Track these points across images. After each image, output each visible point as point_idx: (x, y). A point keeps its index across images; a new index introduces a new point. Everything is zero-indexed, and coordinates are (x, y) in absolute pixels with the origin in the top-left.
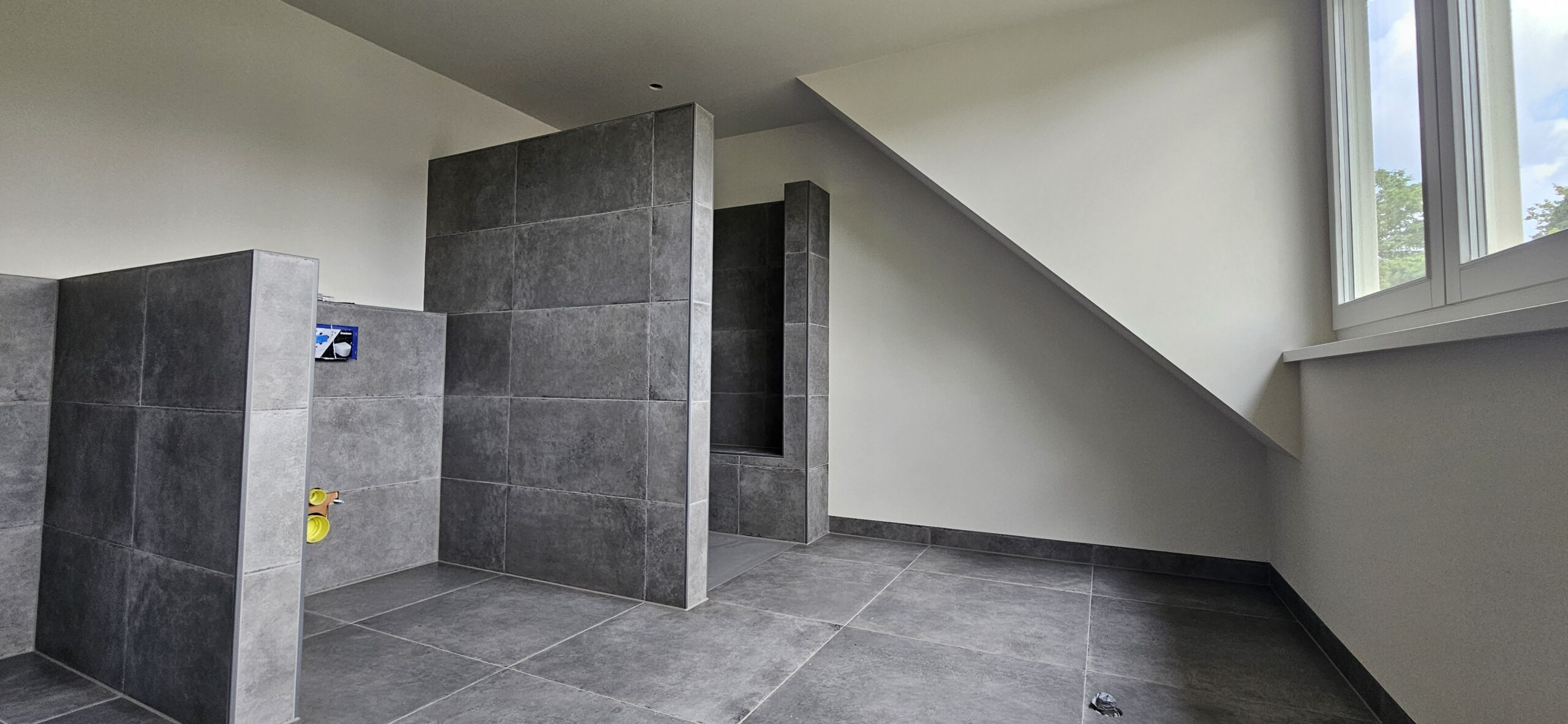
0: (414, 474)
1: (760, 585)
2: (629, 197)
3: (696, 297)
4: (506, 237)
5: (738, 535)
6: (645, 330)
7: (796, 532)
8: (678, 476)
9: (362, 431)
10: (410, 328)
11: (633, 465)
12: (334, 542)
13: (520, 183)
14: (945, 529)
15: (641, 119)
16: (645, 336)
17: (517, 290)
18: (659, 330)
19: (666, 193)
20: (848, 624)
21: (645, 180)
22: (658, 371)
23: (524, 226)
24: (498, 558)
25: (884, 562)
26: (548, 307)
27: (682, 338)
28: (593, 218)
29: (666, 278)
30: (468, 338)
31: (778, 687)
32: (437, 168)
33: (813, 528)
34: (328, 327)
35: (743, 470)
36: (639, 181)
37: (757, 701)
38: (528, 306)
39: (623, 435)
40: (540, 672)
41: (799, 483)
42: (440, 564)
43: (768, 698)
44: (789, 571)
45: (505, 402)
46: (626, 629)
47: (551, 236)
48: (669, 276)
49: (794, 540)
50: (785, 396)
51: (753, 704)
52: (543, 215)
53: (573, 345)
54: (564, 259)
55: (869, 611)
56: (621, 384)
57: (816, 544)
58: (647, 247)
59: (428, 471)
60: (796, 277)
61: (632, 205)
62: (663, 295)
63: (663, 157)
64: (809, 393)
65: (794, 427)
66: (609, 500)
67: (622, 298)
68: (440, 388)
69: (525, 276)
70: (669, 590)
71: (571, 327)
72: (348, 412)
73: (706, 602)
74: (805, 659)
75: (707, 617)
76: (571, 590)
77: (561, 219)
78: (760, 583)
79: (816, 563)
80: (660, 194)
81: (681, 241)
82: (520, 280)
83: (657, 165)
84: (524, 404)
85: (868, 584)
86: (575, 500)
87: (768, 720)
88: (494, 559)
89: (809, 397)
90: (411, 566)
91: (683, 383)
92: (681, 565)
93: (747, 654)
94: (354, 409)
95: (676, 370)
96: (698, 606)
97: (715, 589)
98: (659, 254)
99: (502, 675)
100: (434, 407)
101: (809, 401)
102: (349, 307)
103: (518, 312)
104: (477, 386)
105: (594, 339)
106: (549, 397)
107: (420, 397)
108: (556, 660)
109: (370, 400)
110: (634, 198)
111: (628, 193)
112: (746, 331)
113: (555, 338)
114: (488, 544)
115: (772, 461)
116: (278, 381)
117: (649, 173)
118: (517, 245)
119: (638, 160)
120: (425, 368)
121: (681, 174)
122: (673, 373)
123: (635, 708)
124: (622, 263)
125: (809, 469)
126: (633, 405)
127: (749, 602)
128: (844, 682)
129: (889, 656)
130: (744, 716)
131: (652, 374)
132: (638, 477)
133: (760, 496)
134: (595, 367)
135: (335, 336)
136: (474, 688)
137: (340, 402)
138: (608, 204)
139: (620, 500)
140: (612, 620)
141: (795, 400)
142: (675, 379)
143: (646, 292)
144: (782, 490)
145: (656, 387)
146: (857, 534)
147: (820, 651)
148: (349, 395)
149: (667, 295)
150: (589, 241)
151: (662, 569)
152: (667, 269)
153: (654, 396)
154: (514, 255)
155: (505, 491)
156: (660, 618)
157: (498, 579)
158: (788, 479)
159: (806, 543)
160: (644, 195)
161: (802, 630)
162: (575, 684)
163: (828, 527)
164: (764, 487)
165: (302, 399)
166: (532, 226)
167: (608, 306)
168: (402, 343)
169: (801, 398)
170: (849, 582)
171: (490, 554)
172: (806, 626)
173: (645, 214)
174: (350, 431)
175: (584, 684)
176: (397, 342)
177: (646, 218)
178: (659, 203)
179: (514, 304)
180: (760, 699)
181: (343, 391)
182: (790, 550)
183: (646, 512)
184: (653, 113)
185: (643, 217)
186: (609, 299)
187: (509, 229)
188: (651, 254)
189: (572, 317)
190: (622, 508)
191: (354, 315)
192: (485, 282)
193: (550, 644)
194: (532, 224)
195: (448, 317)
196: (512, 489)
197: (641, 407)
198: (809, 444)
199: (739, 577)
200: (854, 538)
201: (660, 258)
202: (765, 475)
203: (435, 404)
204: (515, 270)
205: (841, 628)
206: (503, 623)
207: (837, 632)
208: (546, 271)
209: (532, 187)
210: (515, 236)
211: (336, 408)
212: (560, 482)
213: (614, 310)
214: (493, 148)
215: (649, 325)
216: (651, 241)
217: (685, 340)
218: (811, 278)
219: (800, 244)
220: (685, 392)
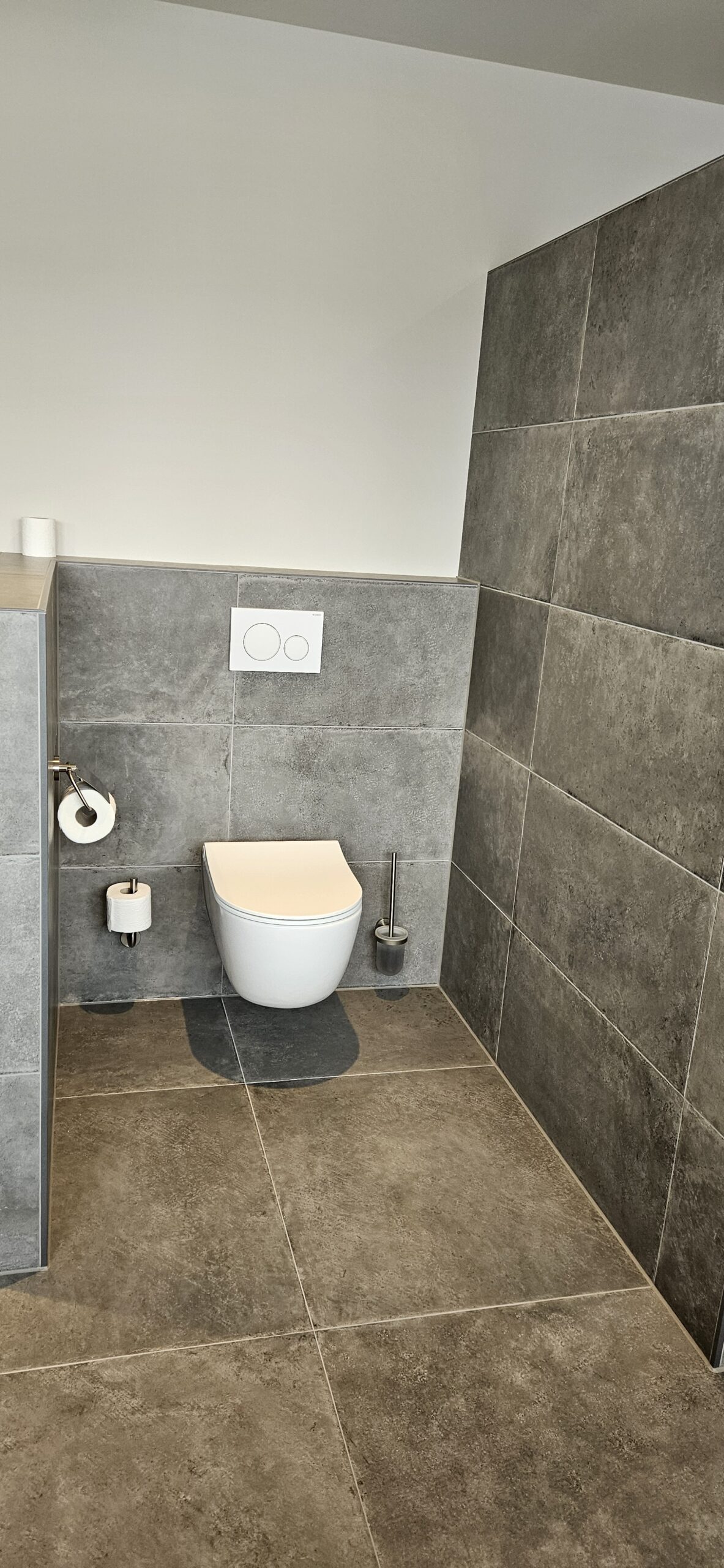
4: (559, 445)
9: (331, 779)
10: (414, 613)
11: (673, 1011)
17: (561, 565)
23: (586, 426)
24: (492, 1032)
26: (596, 612)
30: (497, 640)
38: (570, 602)
39: (668, 939)
40: (343, 1382)
45: (523, 776)
46: (558, 1352)
47: (620, 453)
52: (615, 399)
53: (619, 707)
54: (630, 511)
56: (679, 826)
66: (629, 1050)
67: (711, 630)
68: (460, 716)
69: (574, 536)
70: (694, 1305)
71: (621, 667)
72: (312, 750)
77: (639, 413)
82: (567, 544)
84: (545, 792)
86: (585, 1014)
88: (488, 1031)
94: (320, 745)
99: (295, 1346)
100: (447, 747)
102: (317, 583)
103: (556, 609)
104: (498, 731)
105: (652, 710)
106: (575, 797)
107: (425, 730)
108: (386, 1368)
109: (345, 732)
113: (597, 682)
114: (484, 1003)
118: (571, 466)
120: (436, 681)
126: (692, 885)
132: (679, 1041)
134: (645, 769)
136: (239, 1354)
137: (301, 732)
139: (645, 1064)
148: (314, 723)
150: (676, 475)
154: (565, 488)
155: (509, 934)
165: (31, 840)
166: (596, 425)
167: (684, 640)
168: (399, 640)
171: (485, 1020)
174: (315, 778)
176: (390, 639)
179: (554, 591)
181: (306, 716)
183: (681, 1119)
186: (688, 623)
187: (564, 430)
189: (626, 645)
190: (645, 1084)
191: (324, 594)
192: (525, 538)
194: (596, 421)
195: (481, 595)
196: (517, 936)
197: (704, 896)
203: (449, 742)
204: (563, 519)
208: (603, 533)
209: (607, 332)
210: (572, 445)
211: (294, 741)
212: (571, 964)
213: (692, 654)
214: (565, 237)
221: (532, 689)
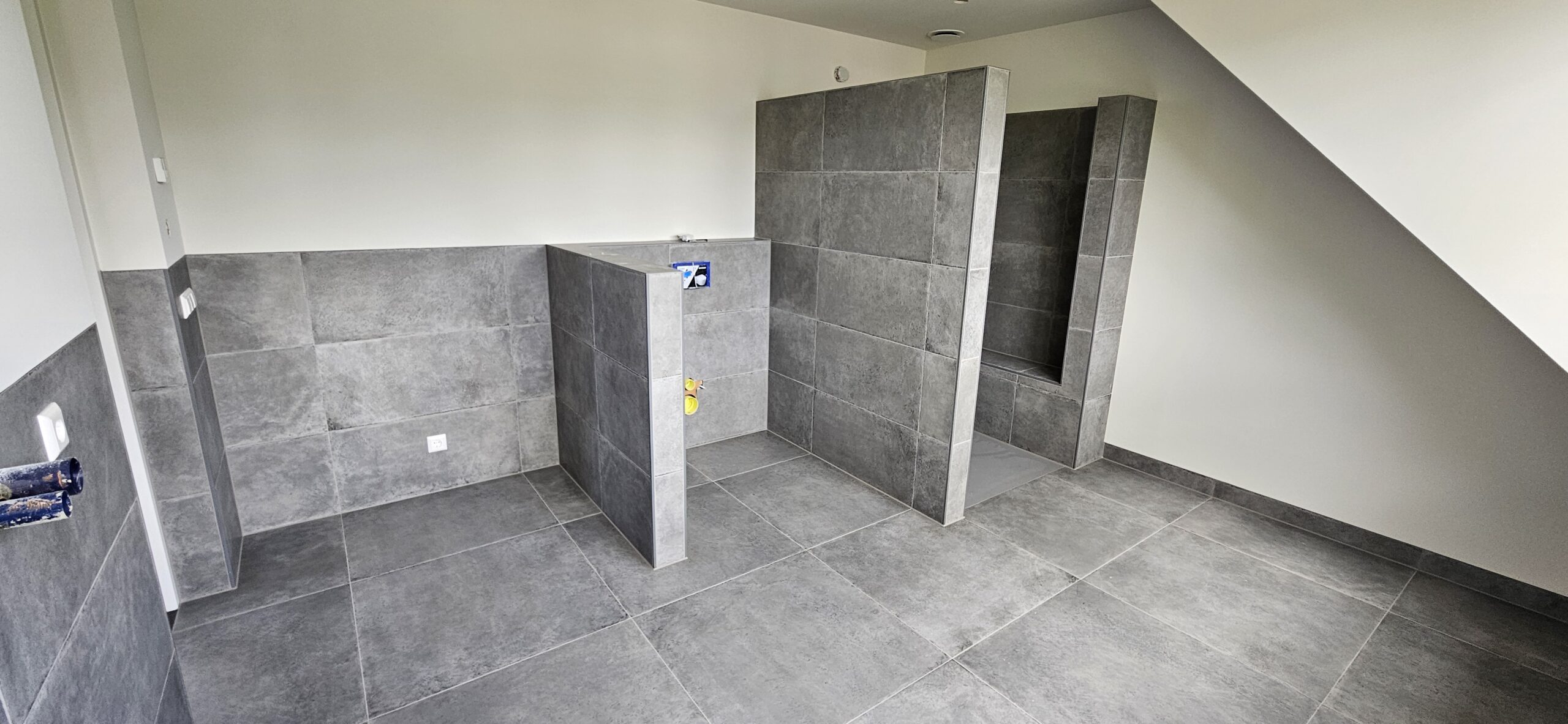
0: (750, 367)
1: (1014, 512)
2: (919, 160)
3: (974, 265)
4: (814, 181)
5: (1009, 445)
6: (926, 288)
7: (1065, 456)
8: (945, 420)
9: (715, 337)
10: (745, 255)
11: (909, 401)
12: (701, 414)
13: (827, 134)
14: (1232, 486)
15: (934, 80)
16: (925, 294)
17: (823, 231)
18: (938, 291)
19: (953, 160)
20: (1084, 579)
21: (934, 144)
22: (934, 327)
23: (830, 174)
24: (807, 441)
25: (1149, 509)
26: (847, 250)
27: (957, 303)
28: (885, 175)
29: (947, 244)
30: (787, 264)
31: (1001, 628)
32: (763, 107)
33: (1084, 454)
34: (690, 264)
35: (1020, 388)
36: (929, 145)
37: (981, 636)
38: (831, 246)
39: (902, 374)
40: (828, 560)
41: (1074, 413)
42: (769, 434)
43: (991, 637)
44: (1046, 500)
45: (813, 323)
46: (894, 534)
47: (850, 187)
48: (949, 242)
49: (1063, 462)
50: (1070, 328)
51: (976, 638)
52: (844, 165)
53: (865, 288)
54: (860, 210)
55: (1111, 569)
56: (903, 331)
57: (1084, 471)
58: (932, 211)
59: (759, 365)
60: (1098, 206)
61: (921, 168)
62: (943, 260)
63: (952, 122)
64: (1096, 328)
65: (1076, 360)
66: (889, 422)
67: (908, 255)
68: (767, 302)
69: (829, 219)
70: (932, 507)
71: (864, 271)
72: (706, 325)
73: (962, 521)
74: (1032, 605)
75: (959, 538)
76: (857, 482)
77: (859, 172)
78: (1015, 509)
79: (1076, 496)
80: (946, 161)
81: (963, 210)
82: (825, 222)
83: (947, 131)
84: (826, 328)
85: (1121, 535)
86: (863, 415)
87: (984, 657)
88: (804, 441)
89: (1096, 332)
90: (750, 432)
91: (956, 343)
92: (942, 490)
93: (985, 587)
94: (709, 322)
95: (950, 331)
96: (955, 524)
97: (973, 508)
98: (942, 220)
99: (803, 556)
100: (763, 316)
101: (1095, 336)
102: (704, 245)
103: (823, 249)
104: (794, 305)
105: (883, 287)
106: (846, 327)
107: (752, 309)
108: (839, 552)
109: (719, 314)
110: (923, 161)
111: (918, 155)
112: (1041, 247)
113: (852, 278)
114: (801, 428)
115: (1048, 386)
116: (665, 359)
117: (938, 138)
118: (823, 190)
119: (929, 123)
120: (756, 286)
121: (968, 143)
122: (947, 332)
123: (888, 613)
124: (909, 223)
125: (1085, 401)
126: (912, 351)
127: (999, 530)
128: (1060, 640)
129: (1113, 625)
130: (967, 646)
131: (930, 329)
132: (913, 412)
133: (1034, 415)
134: (883, 311)
135: (696, 271)
136: (785, 562)
137: (701, 317)
138: (900, 163)
139: (897, 425)
140: (884, 523)
141: (1080, 334)
142: (949, 337)
143: (929, 254)
144: (1056, 415)
145: (932, 341)
146: (1132, 466)
147: (1048, 601)
148: (706, 311)
149: (946, 260)
150: (882, 197)
151: (927, 489)
152: (948, 236)
153: (929, 348)
154: (821, 199)
155: (812, 393)
156: (921, 529)
157: (807, 457)
158: (1062, 406)
159: (1074, 468)
160: (932, 159)
161: (1039, 574)
162: (850, 578)
163: (1102, 452)
164: (1038, 409)
165: (678, 368)
166: (835, 174)
167: (895, 260)
168: (739, 268)
169: (1087, 333)
170: (1103, 528)
171: (802, 436)
172: (1044, 570)
173: (931, 178)
174: (708, 338)
175: (856, 580)
176: (736, 268)
177: (933, 182)
178: (946, 169)
179: (821, 242)
180: (983, 635)
181: (703, 309)
182: (1055, 473)
183: (917, 441)
184: (946, 74)
185: (930, 181)
186: (897, 253)
187: (817, 175)
188: (935, 218)
189: (866, 262)
190: (899, 433)
191: (706, 252)
192: (799, 219)
193: (838, 535)
195: (772, 244)
196: (818, 393)
197: (918, 354)
198: (1089, 378)
199: (998, 497)
200: (1129, 470)
201: (943, 224)
202: (1041, 397)
203: (763, 314)
204: (822, 212)
205: (1077, 581)
206: (807, 505)
207: (1072, 584)
208: (846, 218)
209: (836, 138)
210: (822, 182)
211: (698, 322)
212: (852, 397)
213: (900, 264)
214: (806, 95)
215: (929, 284)
216: (936, 206)
217: (960, 305)
218: (1116, 207)
219: (1107, 169)
220: (956, 351)
221: (814, 284)
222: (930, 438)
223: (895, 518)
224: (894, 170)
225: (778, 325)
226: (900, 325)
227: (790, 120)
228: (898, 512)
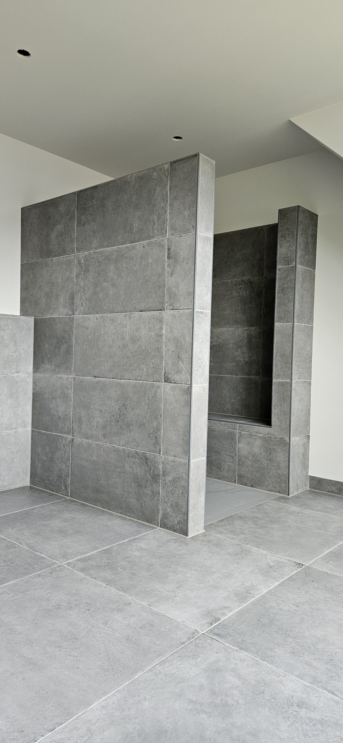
0: (14, 426)
1: (245, 525)
2: (152, 231)
3: (198, 306)
4: (70, 263)
5: (236, 484)
6: (162, 331)
7: (280, 486)
10: (11, 327)
11: (153, 429)
13: (79, 224)
15: (160, 169)
16: (161, 336)
17: (77, 301)
18: (171, 331)
19: (177, 227)
20: (310, 565)
21: (163, 217)
22: (170, 362)
23: (82, 255)
26: (97, 313)
27: (187, 338)
28: (126, 247)
29: (176, 292)
30: (47, 335)
31: (245, 605)
32: (26, 212)
33: (295, 484)
35: (241, 435)
36: (159, 218)
37: (227, 613)
38: (84, 312)
39: (146, 407)
40: (82, 570)
41: (284, 449)
42: (31, 488)
43: (236, 612)
44: (271, 516)
45: (70, 380)
46: (143, 546)
47: (99, 262)
48: (179, 291)
49: (279, 492)
50: (274, 380)
51: (224, 614)
52: (93, 246)
53: (113, 341)
54: (107, 278)
55: (329, 556)
56: (145, 370)
57: (297, 497)
58: (163, 268)
59: (23, 425)
60: (285, 286)
61: (153, 237)
62: (174, 305)
63: (175, 198)
64: (293, 378)
65: (281, 405)
66: (136, 453)
67: (146, 307)
68: (30, 368)
69: (82, 290)
70: (176, 522)
71: (112, 328)
73: (203, 533)
74: (269, 586)
75: (201, 545)
76: (111, 514)
77: (105, 249)
78: (246, 523)
79: (294, 512)
80: (172, 228)
81: (187, 263)
82: (79, 294)
83: (171, 205)
84: (82, 381)
85: (333, 534)
86: (114, 451)
87: (232, 629)
88: (63, 487)
89: (293, 381)
90: (12, 487)
91: (188, 371)
92: (184, 504)
93: (227, 577)
95: (183, 362)
96: (197, 536)
97: (212, 524)
98: (172, 274)
99: (58, 569)
100: (26, 381)
101: (293, 385)
103: (78, 316)
104: (53, 368)
105: (127, 337)
106: (98, 377)
107: (17, 374)
108: (93, 563)
110: (155, 231)
111: (150, 228)
112: (247, 328)
113: (102, 336)
114: (60, 477)
115: (262, 430)
117: (166, 212)
118: (77, 269)
119: (158, 202)
120: (21, 354)
121: (188, 212)
122: (180, 364)
123: (140, 604)
124: (146, 281)
125: (291, 438)
126: (153, 386)
127: (235, 537)
128: (297, 609)
129: (339, 594)
130: (216, 622)
131: (167, 364)
132: (156, 438)
133: (253, 456)
134: (128, 357)
136: (39, 575)
138: (137, 236)
139: (143, 453)
140: (135, 539)
141: (282, 384)
142: (182, 368)
143: (163, 303)
144: (270, 453)
145: (169, 373)
146: (332, 492)
147: (283, 582)
149: (177, 305)
150: (124, 265)
151: (172, 506)
152: (177, 286)
153: (167, 380)
154: (75, 276)
155: (70, 441)
156: (168, 541)
157: (65, 501)
158: (275, 445)
159: (288, 495)
160: (162, 229)
161: (272, 564)
162: (103, 581)
163: (308, 484)
164: (256, 450)
166: (86, 254)
167: (137, 313)
168: (5, 337)
169: (287, 383)
170: (318, 531)
171: (61, 484)
172: (276, 561)
173: (162, 243)
175: (109, 582)
177: (163, 246)
178: (172, 235)
179: (76, 311)
180: (230, 612)
182: (275, 500)
183: (161, 463)
184: (169, 164)
185: (161, 246)
186: (137, 307)
187: (72, 257)
188: (166, 274)
189: (113, 320)
190: (145, 460)
192: (57, 295)
193: (92, 551)
194: (87, 253)
195: (35, 320)
196: (75, 441)
197: (158, 387)
198: (292, 418)
199: (231, 516)
200: (329, 495)
201: (173, 278)
202: (257, 440)
203: (27, 379)
204: (76, 286)
205: (304, 567)
206: (63, 532)
207: (300, 569)
208: (96, 287)
209: (86, 225)
210: (76, 262)
212: (104, 437)
213: (141, 315)
214: (61, 197)
215: (164, 327)
216: (166, 264)
217: (188, 339)
218: (298, 287)
219: (289, 258)
220: (189, 378)
221: (70, 347)
222: (172, 458)
223: (145, 535)
224: (133, 242)
225: (40, 388)
226: (143, 366)
227: (49, 218)
228: (147, 531)
